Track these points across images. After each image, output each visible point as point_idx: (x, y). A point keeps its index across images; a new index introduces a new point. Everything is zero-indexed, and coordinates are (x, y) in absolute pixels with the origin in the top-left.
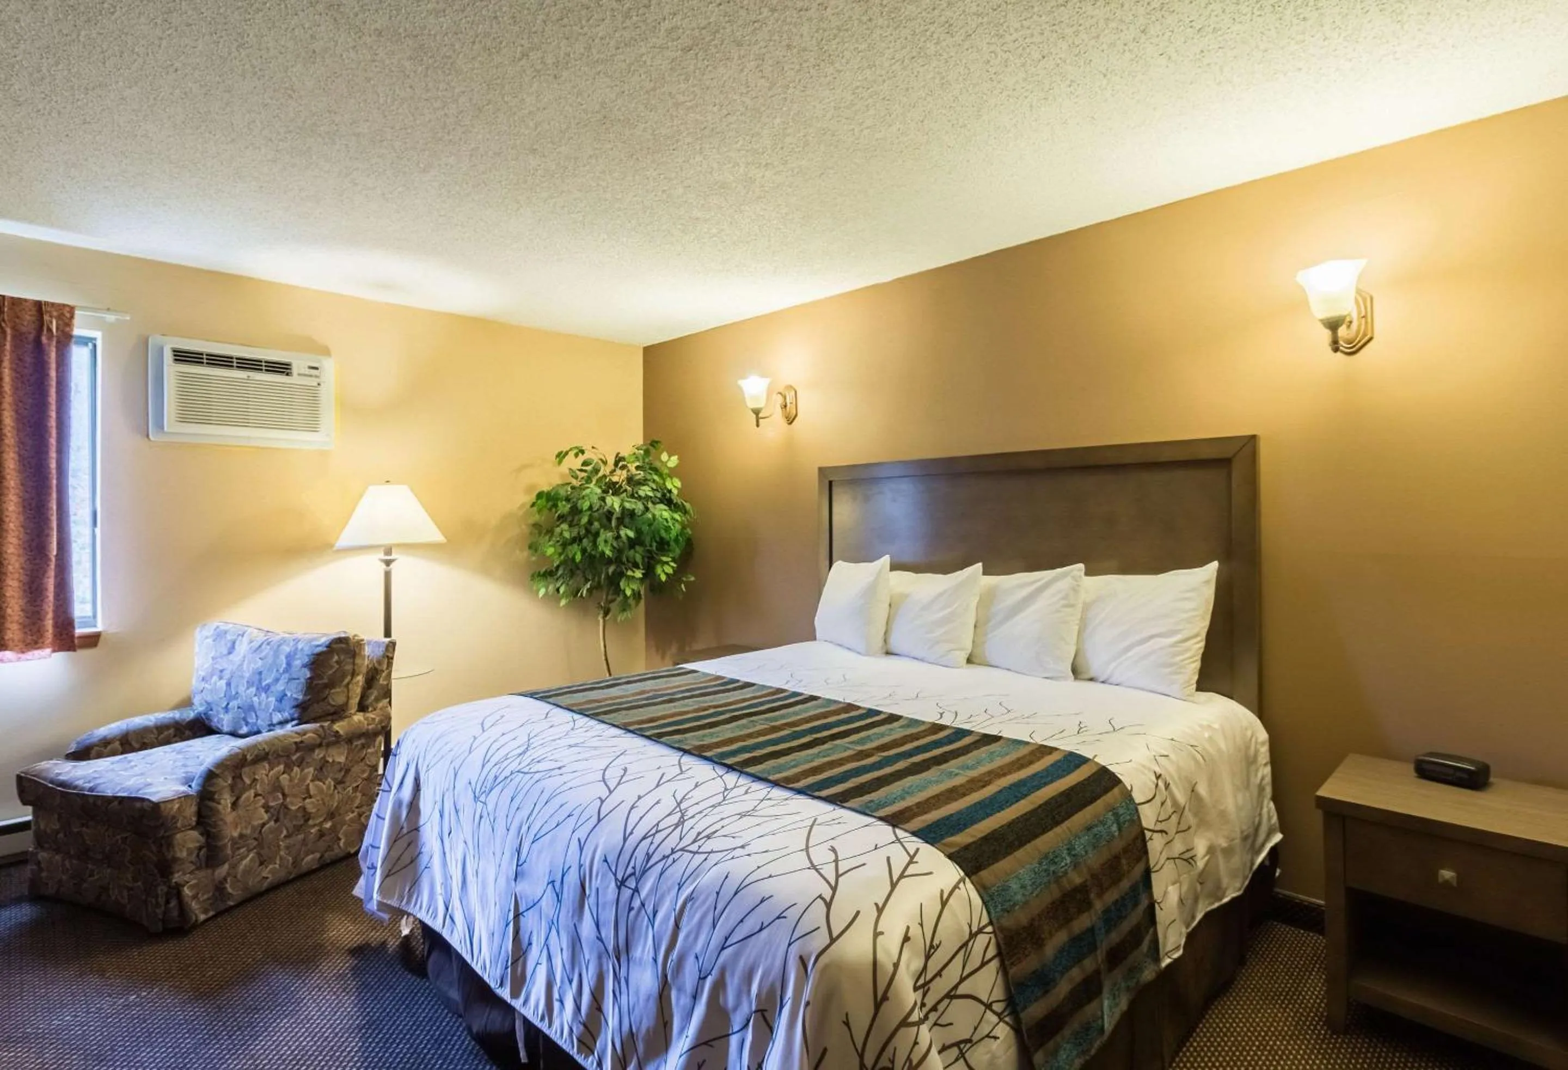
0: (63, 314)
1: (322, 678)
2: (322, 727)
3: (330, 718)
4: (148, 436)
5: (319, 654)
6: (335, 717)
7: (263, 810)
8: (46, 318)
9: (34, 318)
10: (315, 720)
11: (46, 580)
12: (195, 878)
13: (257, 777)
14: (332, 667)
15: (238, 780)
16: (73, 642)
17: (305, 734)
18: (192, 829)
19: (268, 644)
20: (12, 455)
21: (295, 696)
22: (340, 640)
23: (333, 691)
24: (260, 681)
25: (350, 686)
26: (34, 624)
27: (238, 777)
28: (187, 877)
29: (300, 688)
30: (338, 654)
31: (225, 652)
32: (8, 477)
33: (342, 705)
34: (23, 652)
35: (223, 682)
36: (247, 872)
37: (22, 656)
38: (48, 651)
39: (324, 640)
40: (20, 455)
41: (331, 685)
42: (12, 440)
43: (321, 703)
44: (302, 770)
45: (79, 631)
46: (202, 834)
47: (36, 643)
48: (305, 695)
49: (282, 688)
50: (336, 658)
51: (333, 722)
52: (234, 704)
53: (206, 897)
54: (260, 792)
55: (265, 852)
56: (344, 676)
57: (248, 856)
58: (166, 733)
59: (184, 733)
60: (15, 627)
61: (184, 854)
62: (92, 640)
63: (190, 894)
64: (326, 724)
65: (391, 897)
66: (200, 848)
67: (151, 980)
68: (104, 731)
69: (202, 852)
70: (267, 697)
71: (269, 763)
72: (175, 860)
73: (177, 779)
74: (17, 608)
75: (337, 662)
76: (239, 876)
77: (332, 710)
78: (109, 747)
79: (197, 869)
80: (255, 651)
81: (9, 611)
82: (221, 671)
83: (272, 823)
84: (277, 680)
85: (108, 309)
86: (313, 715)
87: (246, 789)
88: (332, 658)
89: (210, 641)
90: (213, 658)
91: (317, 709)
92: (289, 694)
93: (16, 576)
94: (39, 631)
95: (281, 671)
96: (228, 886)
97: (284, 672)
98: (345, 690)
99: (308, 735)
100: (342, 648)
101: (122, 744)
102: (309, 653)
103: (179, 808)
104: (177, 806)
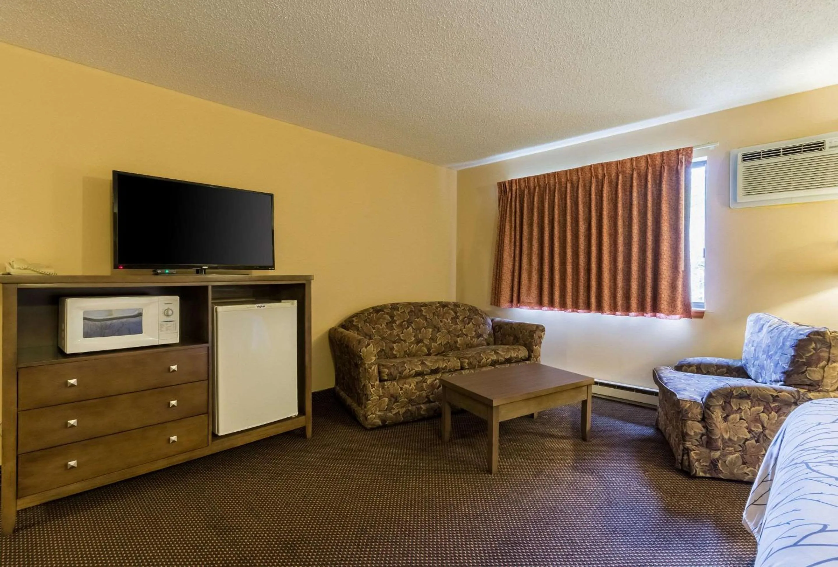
0: (688, 153)
1: (802, 358)
2: (798, 392)
3: (807, 387)
4: (730, 207)
5: (800, 340)
6: (811, 388)
7: (746, 431)
8: (680, 156)
9: (675, 159)
10: (795, 385)
11: (677, 282)
12: (698, 450)
13: (741, 407)
14: (810, 352)
15: (728, 405)
16: (690, 313)
17: (781, 392)
18: (698, 421)
19: (777, 329)
20: (666, 224)
21: (784, 365)
22: (818, 333)
23: (808, 369)
24: (768, 353)
25: (826, 369)
26: (673, 303)
27: (727, 402)
28: (694, 447)
29: (787, 360)
30: (815, 343)
31: (757, 331)
32: (664, 234)
33: (818, 381)
34: (668, 315)
35: (753, 348)
36: (733, 463)
37: (667, 316)
38: (678, 316)
39: (807, 331)
40: (670, 224)
41: (809, 364)
42: (666, 218)
43: (800, 375)
44: (779, 416)
45: (693, 309)
46: (704, 427)
47: (673, 312)
48: (789, 367)
49: (777, 359)
50: (813, 345)
51: (809, 391)
52: (757, 363)
53: (705, 464)
54: (743, 418)
55: (747, 457)
56: (820, 359)
57: (734, 454)
58: (721, 370)
59: (732, 373)
60: (665, 303)
61: (693, 434)
62: (700, 315)
63: (695, 457)
64: (802, 391)
65: (751, 521)
66: (703, 435)
67: (658, 488)
68: (690, 360)
69: (703, 437)
70: (770, 363)
71: (752, 403)
72: (687, 434)
73: (700, 392)
74: (666, 294)
75: (813, 348)
76: (727, 462)
77: (809, 382)
78: (691, 368)
79: (701, 445)
80: (769, 332)
81: (663, 295)
82: (753, 341)
83: (753, 441)
84: (776, 353)
85: (709, 143)
86: (794, 382)
87: (733, 412)
88: (811, 345)
89: (752, 323)
90: (751, 333)
91: (797, 378)
92: (780, 364)
93: (666, 280)
94: (674, 306)
95: (779, 347)
96: (719, 465)
97: (780, 348)
98: (822, 371)
99: (783, 393)
100: (819, 339)
101: (697, 369)
102: (795, 338)
103: (689, 406)
104: (688, 405)
